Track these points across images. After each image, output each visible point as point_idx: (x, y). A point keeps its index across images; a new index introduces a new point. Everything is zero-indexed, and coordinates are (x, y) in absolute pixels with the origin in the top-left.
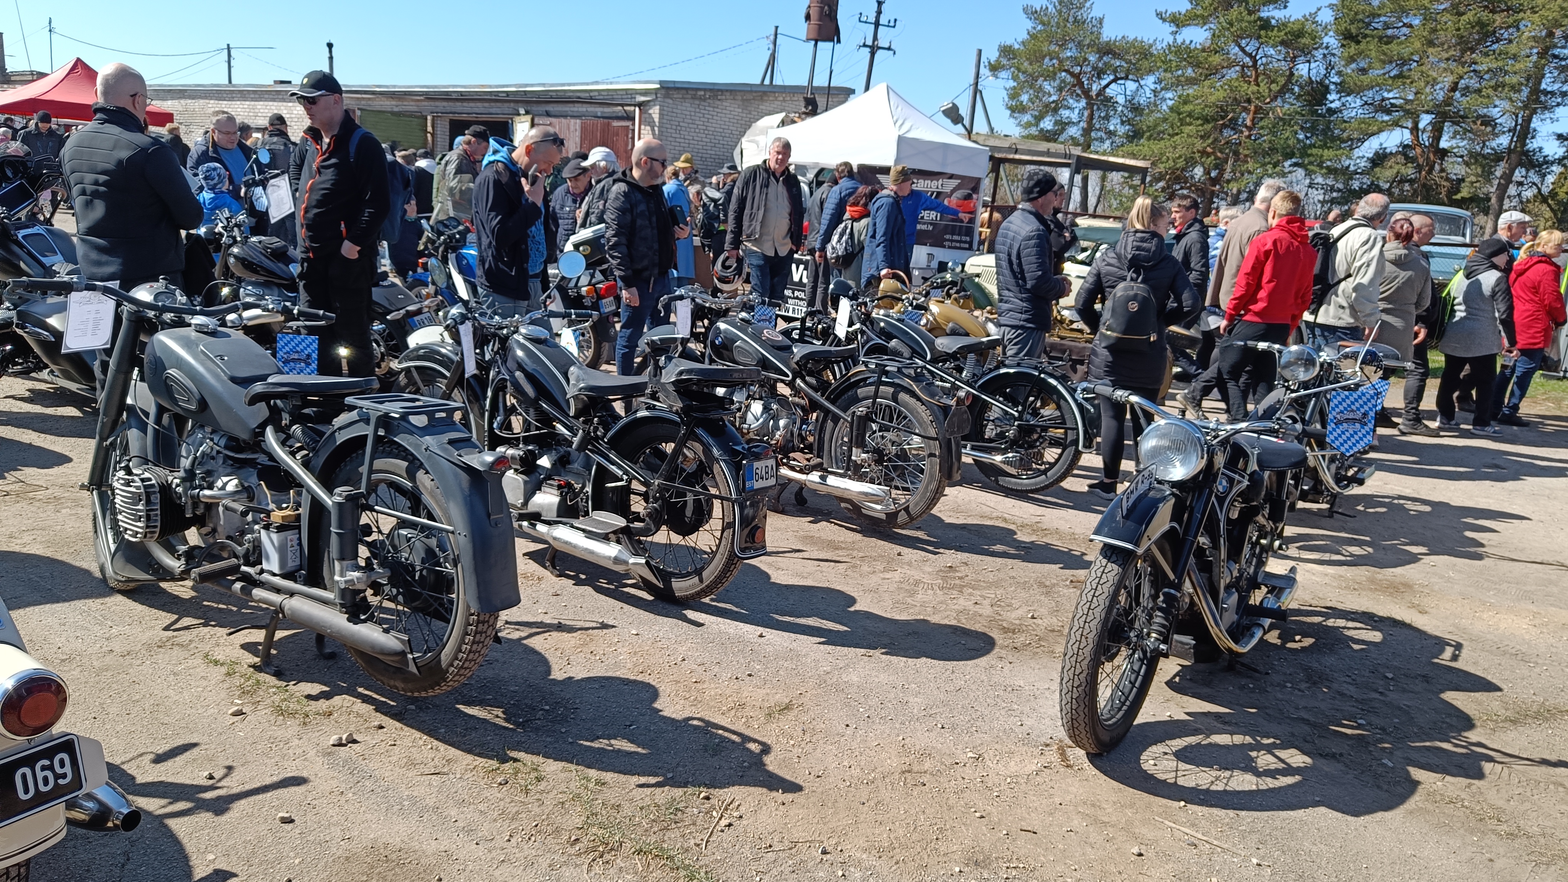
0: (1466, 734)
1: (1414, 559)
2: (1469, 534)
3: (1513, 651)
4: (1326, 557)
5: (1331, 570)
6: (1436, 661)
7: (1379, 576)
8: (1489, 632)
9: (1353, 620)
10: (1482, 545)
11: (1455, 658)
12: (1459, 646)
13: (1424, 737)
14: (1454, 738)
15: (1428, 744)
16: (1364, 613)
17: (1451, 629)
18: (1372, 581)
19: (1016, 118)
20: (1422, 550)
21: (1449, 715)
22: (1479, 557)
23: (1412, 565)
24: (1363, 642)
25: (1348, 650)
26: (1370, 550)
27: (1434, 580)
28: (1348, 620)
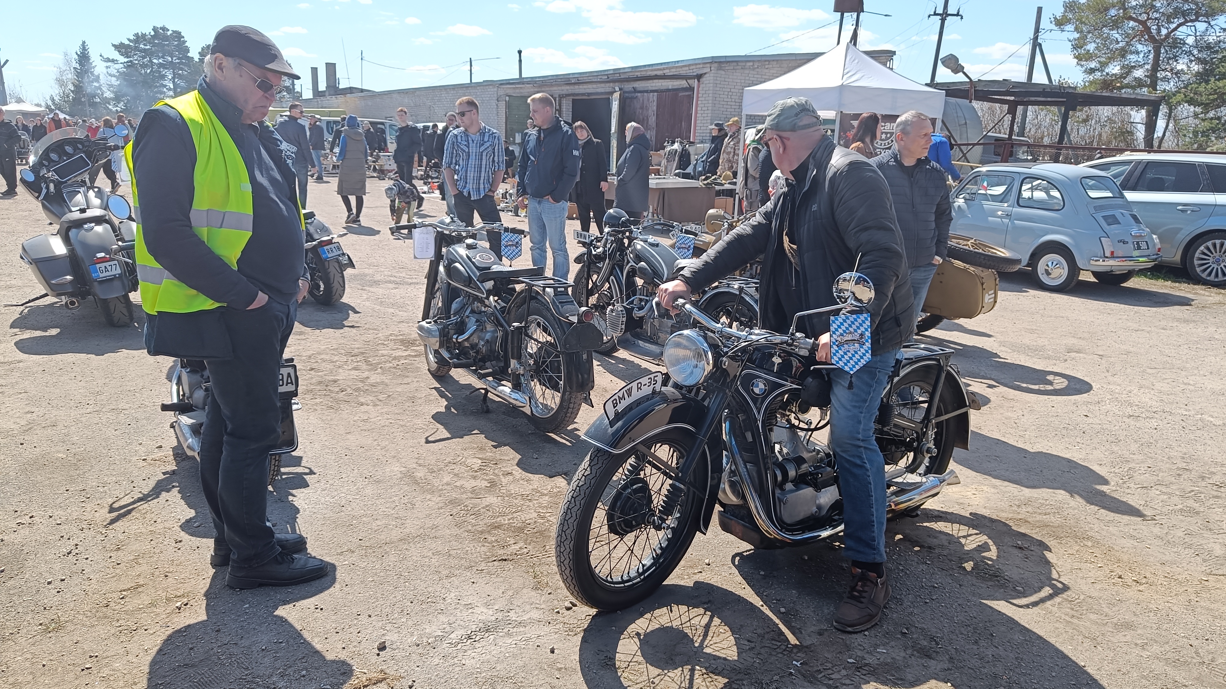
19: (1082, 66)
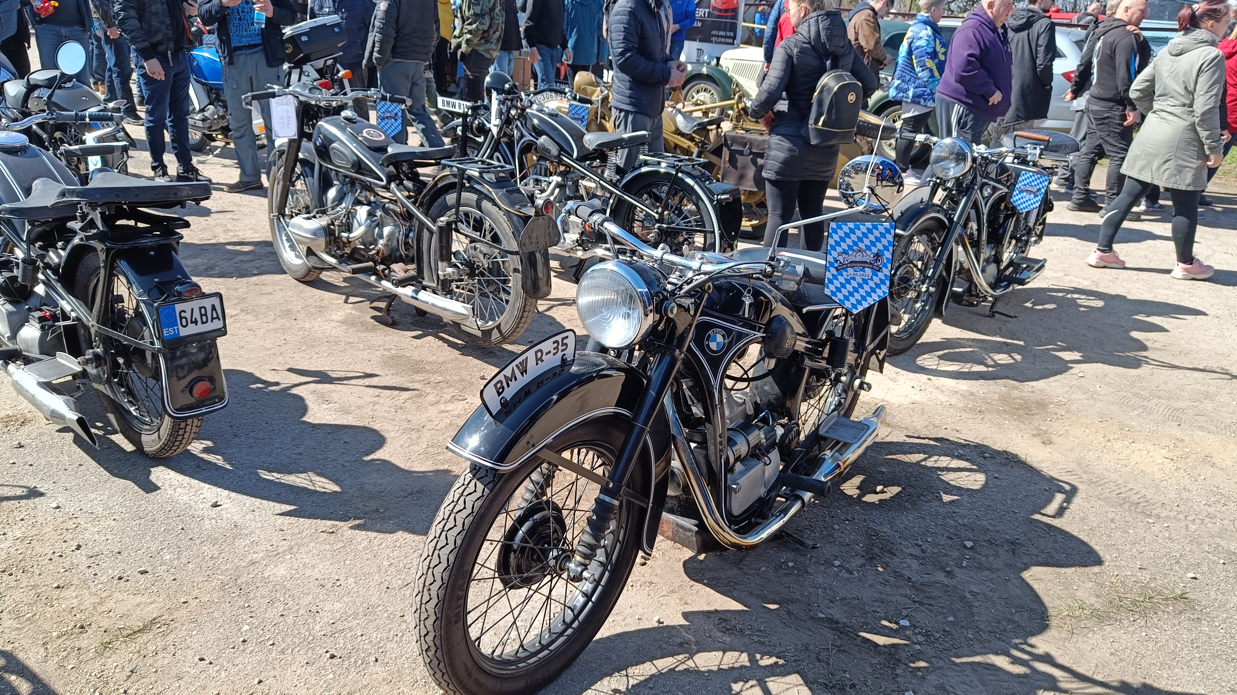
0: (1033, 640)
1: (1063, 367)
2: (1135, 334)
3: (1135, 498)
4: (967, 367)
5: (963, 385)
6: (1037, 517)
7: (1016, 393)
8: (1116, 471)
9: (960, 457)
10: (1145, 348)
11: (1060, 512)
12: (1073, 492)
13: (977, 646)
14: (1016, 647)
15: (978, 659)
16: (978, 446)
17: (1072, 466)
18: (1004, 399)
20: (1076, 356)
21: (1020, 608)
22: (1136, 364)
23: (1058, 377)
24: (959, 490)
25: (935, 503)
26: (1018, 357)
27: (1077, 396)
28: (953, 457)
